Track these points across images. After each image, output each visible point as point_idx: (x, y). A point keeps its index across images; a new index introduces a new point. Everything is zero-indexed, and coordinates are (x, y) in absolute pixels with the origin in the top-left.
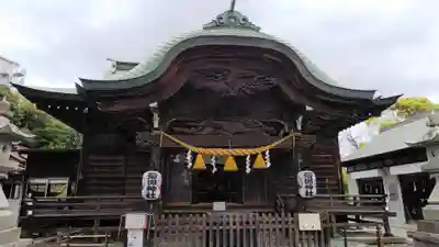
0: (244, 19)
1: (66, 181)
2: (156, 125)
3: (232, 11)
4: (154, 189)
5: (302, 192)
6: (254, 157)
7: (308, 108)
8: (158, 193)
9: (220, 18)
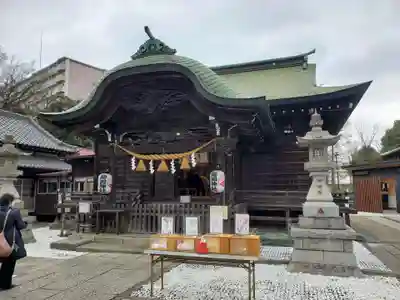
0: (162, 44)
2: (110, 140)
3: (152, 38)
4: (104, 186)
7: (211, 118)
8: (108, 189)
9: (142, 48)
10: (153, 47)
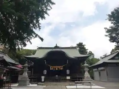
1: (30, 72)
2: (46, 63)
3: (56, 46)
5: (67, 73)
6: (60, 68)
8: (46, 73)
10: (56, 47)
